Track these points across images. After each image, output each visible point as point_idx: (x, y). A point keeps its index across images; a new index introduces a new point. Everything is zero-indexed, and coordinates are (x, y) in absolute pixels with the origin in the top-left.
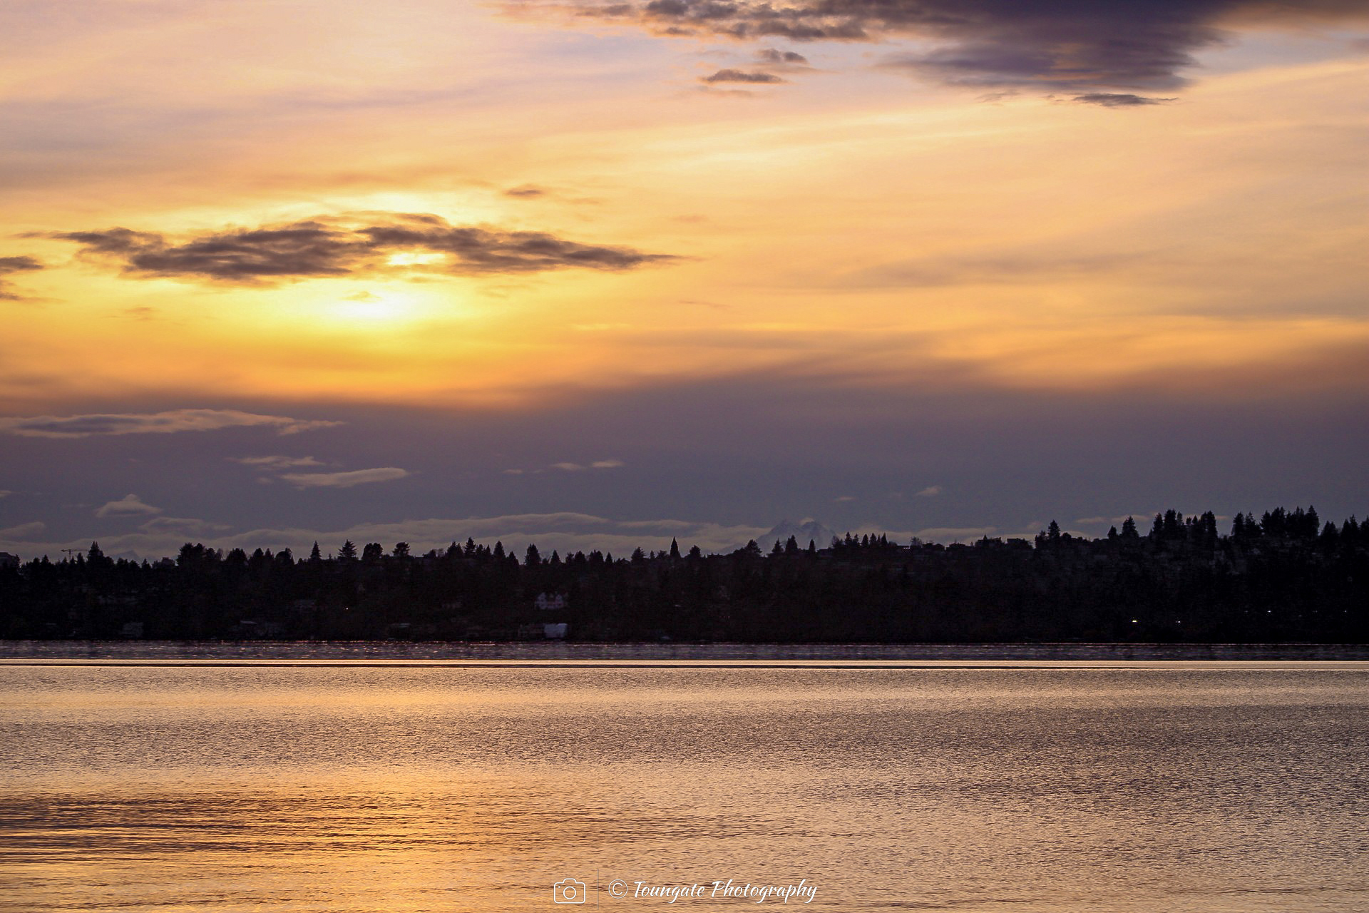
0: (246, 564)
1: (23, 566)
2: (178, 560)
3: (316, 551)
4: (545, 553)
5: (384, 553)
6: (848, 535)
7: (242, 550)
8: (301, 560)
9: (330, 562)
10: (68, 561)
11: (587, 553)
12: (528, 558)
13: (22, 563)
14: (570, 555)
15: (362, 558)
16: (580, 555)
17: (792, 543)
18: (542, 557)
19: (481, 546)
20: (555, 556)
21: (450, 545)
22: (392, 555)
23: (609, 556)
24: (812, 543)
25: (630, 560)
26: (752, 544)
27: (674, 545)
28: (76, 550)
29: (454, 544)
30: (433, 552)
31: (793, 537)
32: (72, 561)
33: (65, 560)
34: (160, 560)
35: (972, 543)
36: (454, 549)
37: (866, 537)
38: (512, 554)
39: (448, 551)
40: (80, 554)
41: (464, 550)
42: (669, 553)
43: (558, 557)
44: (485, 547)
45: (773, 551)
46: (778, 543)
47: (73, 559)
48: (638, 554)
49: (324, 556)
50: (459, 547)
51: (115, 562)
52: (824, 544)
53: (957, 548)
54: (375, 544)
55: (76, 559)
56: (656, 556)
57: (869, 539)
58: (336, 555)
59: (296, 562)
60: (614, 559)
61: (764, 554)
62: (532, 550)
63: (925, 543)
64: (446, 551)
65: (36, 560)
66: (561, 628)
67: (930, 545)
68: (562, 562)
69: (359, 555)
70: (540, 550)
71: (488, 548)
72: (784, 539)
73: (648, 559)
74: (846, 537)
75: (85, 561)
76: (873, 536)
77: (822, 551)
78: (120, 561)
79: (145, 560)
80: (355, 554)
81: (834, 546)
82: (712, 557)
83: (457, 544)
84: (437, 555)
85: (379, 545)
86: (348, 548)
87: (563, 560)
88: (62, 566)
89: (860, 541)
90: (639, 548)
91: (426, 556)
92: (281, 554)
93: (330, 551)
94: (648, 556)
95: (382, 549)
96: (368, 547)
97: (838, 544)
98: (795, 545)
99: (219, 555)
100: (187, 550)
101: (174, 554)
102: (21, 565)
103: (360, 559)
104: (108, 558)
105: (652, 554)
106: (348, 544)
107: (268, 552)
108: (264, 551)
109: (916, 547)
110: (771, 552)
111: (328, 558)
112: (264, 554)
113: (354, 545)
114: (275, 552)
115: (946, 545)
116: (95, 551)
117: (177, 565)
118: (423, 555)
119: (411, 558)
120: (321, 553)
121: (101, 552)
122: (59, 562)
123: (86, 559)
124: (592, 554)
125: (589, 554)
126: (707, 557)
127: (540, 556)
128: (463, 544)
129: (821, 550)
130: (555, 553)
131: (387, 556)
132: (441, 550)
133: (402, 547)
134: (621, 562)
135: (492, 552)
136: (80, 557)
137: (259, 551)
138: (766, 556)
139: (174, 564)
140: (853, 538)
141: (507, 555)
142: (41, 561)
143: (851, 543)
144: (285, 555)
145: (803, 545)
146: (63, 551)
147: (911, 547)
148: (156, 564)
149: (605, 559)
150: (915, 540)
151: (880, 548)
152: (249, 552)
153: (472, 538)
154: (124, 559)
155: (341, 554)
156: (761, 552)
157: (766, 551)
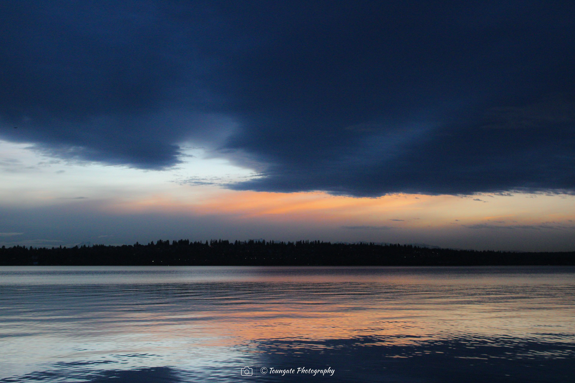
12: (30, 249)
17: (85, 246)
20: (36, 248)
24: (89, 246)
25: (51, 249)
27: (61, 246)
30: (10, 248)
36: (15, 247)
37: (99, 245)
38: (27, 248)
52: (91, 246)
64: (13, 247)
70: (33, 247)
71: (22, 247)
73: (55, 249)
90: (53, 247)
119: (6, 249)
126: (67, 248)
132: (12, 247)
133: (4, 246)
141: (26, 248)
143: (96, 246)
145: (87, 246)
151: (102, 247)
157: (79, 247)
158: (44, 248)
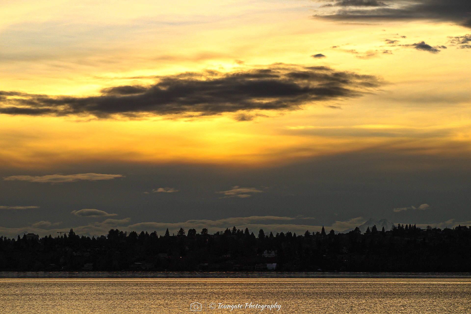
0: (137, 238)
1: (40, 239)
2: (107, 236)
3: (167, 232)
4: (267, 233)
5: (197, 233)
6: (399, 225)
7: (135, 232)
8: (161, 236)
9: (174, 237)
10: (60, 237)
11: (285, 233)
12: (259, 235)
13: (40, 238)
14: (278, 234)
15: (188, 235)
16: (282, 234)
17: (374, 228)
18: (266, 235)
19: (239, 230)
20: (271, 234)
22: (200, 234)
23: (295, 234)
24: (383, 228)
25: (304, 236)
26: (357, 228)
27: (323, 229)
28: (63, 232)
29: (227, 229)
30: (218, 233)
31: (375, 226)
32: (62, 237)
33: (59, 236)
34: (100, 236)
35: (454, 228)
36: (227, 231)
37: (407, 226)
38: (252, 233)
39: (225, 232)
40: (65, 234)
41: (232, 232)
42: (321, 233)
43: (272, 234)
45: (366, 232)
46: (368, 228)
47: (62, 236)
48: (307, 233)
49: (171, 235)
51: (81, 237)
52: (389, 229)
53: (447, 231)
54: (193, 229)
55: (63, 236)
56: (315, 234)
57: (408, 226)
58: (176, 234)
59: (159, 237)
60: (297, 236)
61: (362, 233)
62: (261, 232)
63: (433, 228)
64: (224, 232)
65: (46, 237)
66: (274, 265)
67: (435, 229)
68: (274, 237)
69: (186, 234)
71: (242, 231)
72: (371, 226)
73: (312, 235)
75: (68, 237)
76: (410, 225)
78: (83, 237)
79: (93, 236)
80: (185, 234)
81: (393, 229)
82: (339, 234)
83: (229, 229)
84: (220, 234)
85: (195, 230)
86: (182, 231)
87: (275, 236)
88: (58, 239)
89: (404, 227)
90: (308, 230)
91: (215, 234)
92: (152, 234)
93: (174, 233)
94: (312, 234)
95: (196, 231)
96: (190, 231)
97: (395, 228)
98: (376, 229)
99: (126, 234)
100: (112, 232)
101: (106, 234)
102: (39, 239)
103: (186, 236)
104: (77, 235)
105: (313, 233)
106: (181, 229)
107: (147, 233)
108: (145, 233)
109: (429, 230)
110: (365, 232)
111: (173, 235)
113: (184, 229)
114: (150, 233)
115: (442, 229)
116: (71, 232)
117: (107, 238)
118: (214, 234)
119: (209, 235)
120: (170, 233)
121: (74, 233)
122: (56, 238)
123: (68, 236)
124: (287, 233)
125: (286, 233)
126: (337, 234)
127: (265, 234)
128: (231, 229)
129: (387, 231)
130: (271, 233)
131: (198, 234)
132: (222, 232)
133: (205, 230)
134: (300, 237)
135: (244, 232)
136: (65, 235)
137: (143, 232)
138: (363, 234)
139: (106, 238)
140: (401, 226)
141: (250, 234)
142: (48, 237)
143: (401, 228)
144: (154, 234)
145: (379, 229)
146: (58, 232)
147: (427, 230)
148: (98, 238)
149: (293, 235)
150: (428, 227)
151: (413, 231)
152: (139, 233)
153: (235, 227)
154: (84, 236)
155: (178, 233)
156: (361, 232)
157: (363, 232)
158: (289, 234)
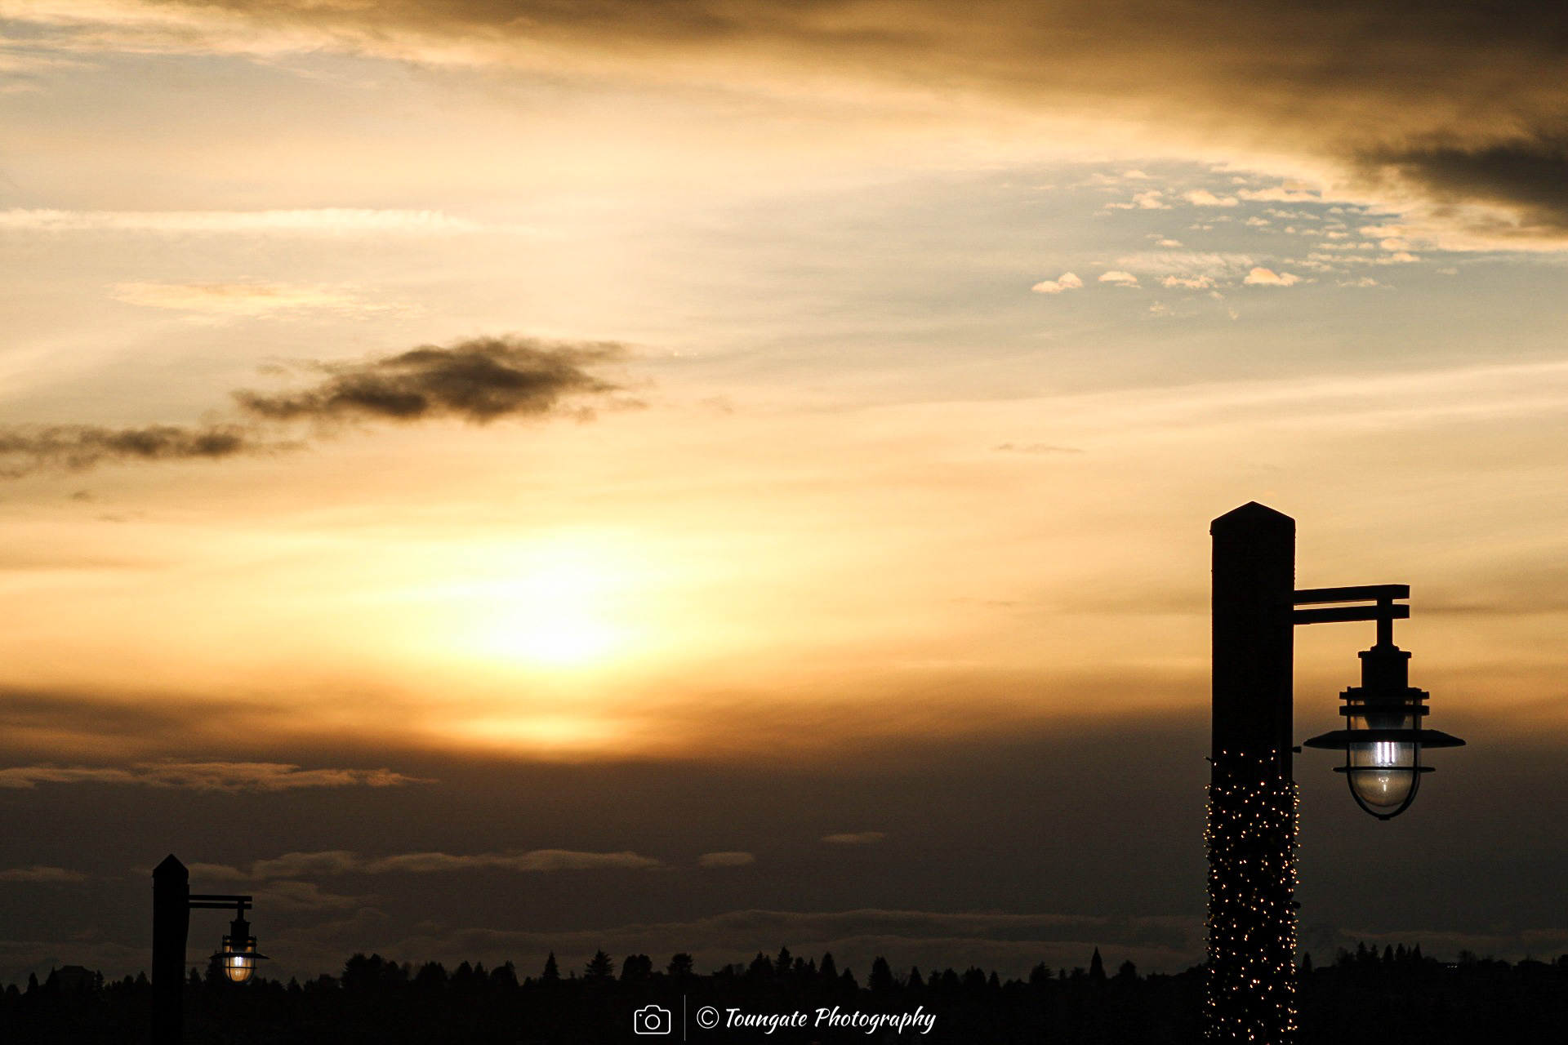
0: (446, 985)
1: (108, 987)
2: (342, 979)
3: (551, 965)
4: (899, 972)
5: (654, 970)
6: (1361, 945)
7: (440, 964)
8: (528, 979)
9: (572, 982)
11: (960, 971)
14: (936, 974)
15: (622, 977)
16: (950, 974)
18: (894, 978)
19: (801, 959)
21: (754, 957)
22: (666, 972)
23: (994, 976)
29: (760, 955)
34: (316, 978)
35: (1553, 960)
39: (752, 965)
40: (194, 970)
41: (775, 965)
42: (1088, 971)
43: (918, 976)
44: (807, 961)
48: (1040, 973)
49: (564, 975)
50: (768, 960)
53: (1530, 967)
54: (641, 956)
56: (1068, 975)
57: (1395, 952)
58: (581, 973)
59: (521, 982)
60: (1003, 980)
62: (881, 966)
63: (1481, 959)
65: (128, 979)
67: (1487, 962)
68: (925, 984)
69: (617, 972)
74: (1358, 949)
75: (202, 980)
76: (1401, 948)
77: (1322, 970)
78: (256, 981)
79: (294, 978)
80: (611, 971)
81: (1340, 962)
82: (1153, 978)
83: (764, 956)
84: (735, 973)
85: (647, 958)
86: (601, 962)
87: (926, 979)
89: (1381, 955)
91: (717, 974)
92: (498, 970)
94: (1056, 977)
95: (651, 963)
96: (631, 961)
97: (1345, 959)
99: (405, 970)
100: (357, 963)
101: (337, 970)
102: (104, 985)
103: (617, 978)
105: (1063, 972)
106: (600, 955)
107: (479, 967)
108: (473, 966)
109: (1467, 965)
111: (570, 977)
112: (473, 969)
113: (609, 956)
114: (489, 967)
115: (1514, 962)
117: (341, 987)
118: (714, 972)
120: (559, 970)
123: (203, 978)
124: (968, 972)
125: (964, 972)
127: (893, 974)
128: (774, 956)
129: (1319, 968)
130: (915, 970)
131: (659, 974)
134: (1013, 986)
135: (818, 968)
136: (195, 973)
137: (465, 965)
139: (337, 986)
140: (1369, 949)
142: (135, 980)
144: (506, 972)
147: (1459, 964)
148: (310, 984)
149: (988, 979)
150: (1464, 952)
152: (451, 967)
153: (787, 947)
154: (262, 977)
155: (589, 970)
